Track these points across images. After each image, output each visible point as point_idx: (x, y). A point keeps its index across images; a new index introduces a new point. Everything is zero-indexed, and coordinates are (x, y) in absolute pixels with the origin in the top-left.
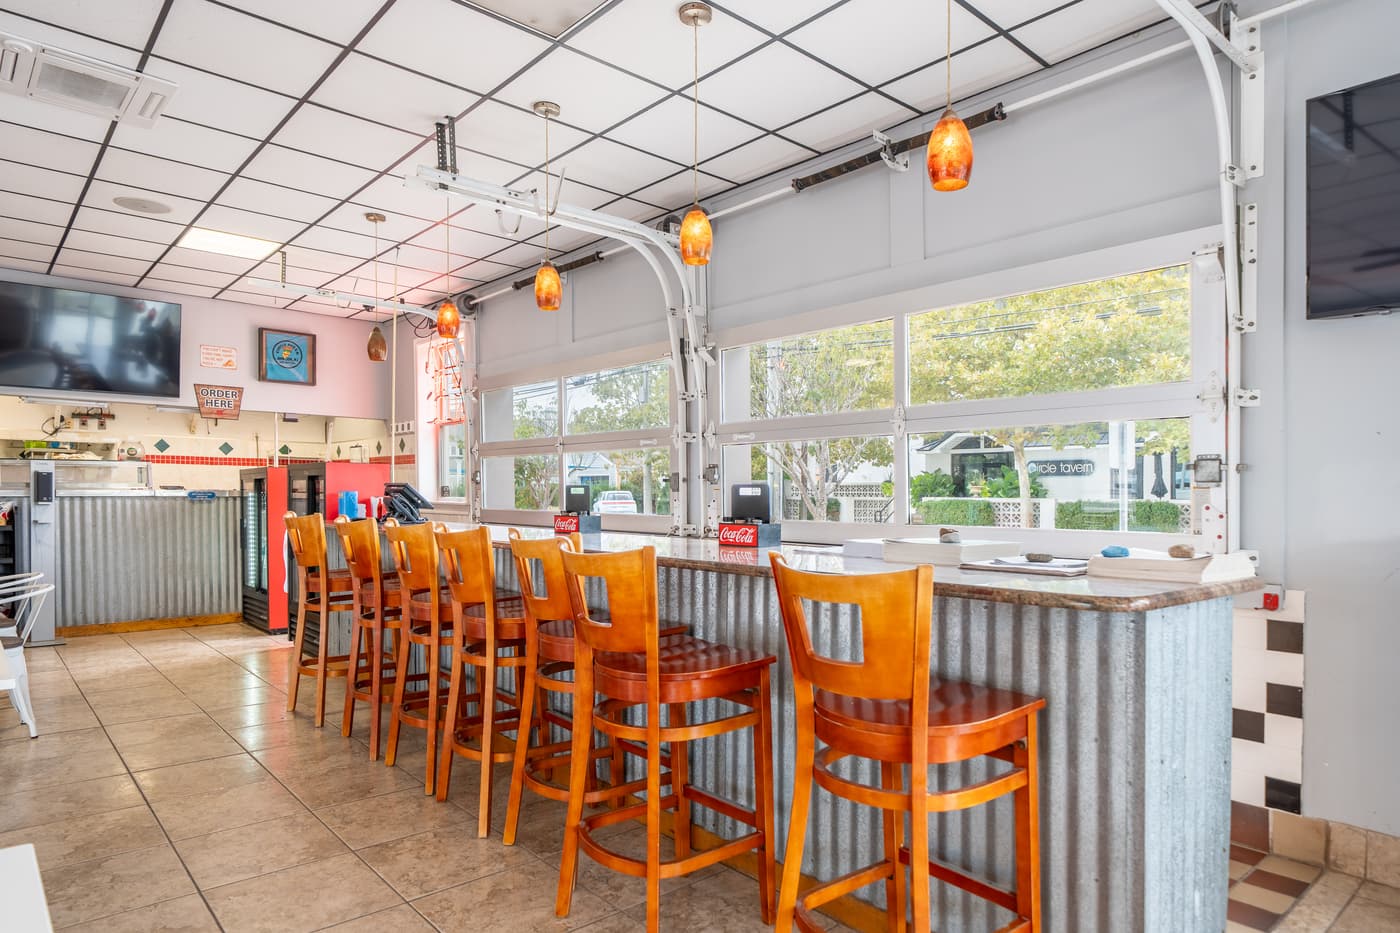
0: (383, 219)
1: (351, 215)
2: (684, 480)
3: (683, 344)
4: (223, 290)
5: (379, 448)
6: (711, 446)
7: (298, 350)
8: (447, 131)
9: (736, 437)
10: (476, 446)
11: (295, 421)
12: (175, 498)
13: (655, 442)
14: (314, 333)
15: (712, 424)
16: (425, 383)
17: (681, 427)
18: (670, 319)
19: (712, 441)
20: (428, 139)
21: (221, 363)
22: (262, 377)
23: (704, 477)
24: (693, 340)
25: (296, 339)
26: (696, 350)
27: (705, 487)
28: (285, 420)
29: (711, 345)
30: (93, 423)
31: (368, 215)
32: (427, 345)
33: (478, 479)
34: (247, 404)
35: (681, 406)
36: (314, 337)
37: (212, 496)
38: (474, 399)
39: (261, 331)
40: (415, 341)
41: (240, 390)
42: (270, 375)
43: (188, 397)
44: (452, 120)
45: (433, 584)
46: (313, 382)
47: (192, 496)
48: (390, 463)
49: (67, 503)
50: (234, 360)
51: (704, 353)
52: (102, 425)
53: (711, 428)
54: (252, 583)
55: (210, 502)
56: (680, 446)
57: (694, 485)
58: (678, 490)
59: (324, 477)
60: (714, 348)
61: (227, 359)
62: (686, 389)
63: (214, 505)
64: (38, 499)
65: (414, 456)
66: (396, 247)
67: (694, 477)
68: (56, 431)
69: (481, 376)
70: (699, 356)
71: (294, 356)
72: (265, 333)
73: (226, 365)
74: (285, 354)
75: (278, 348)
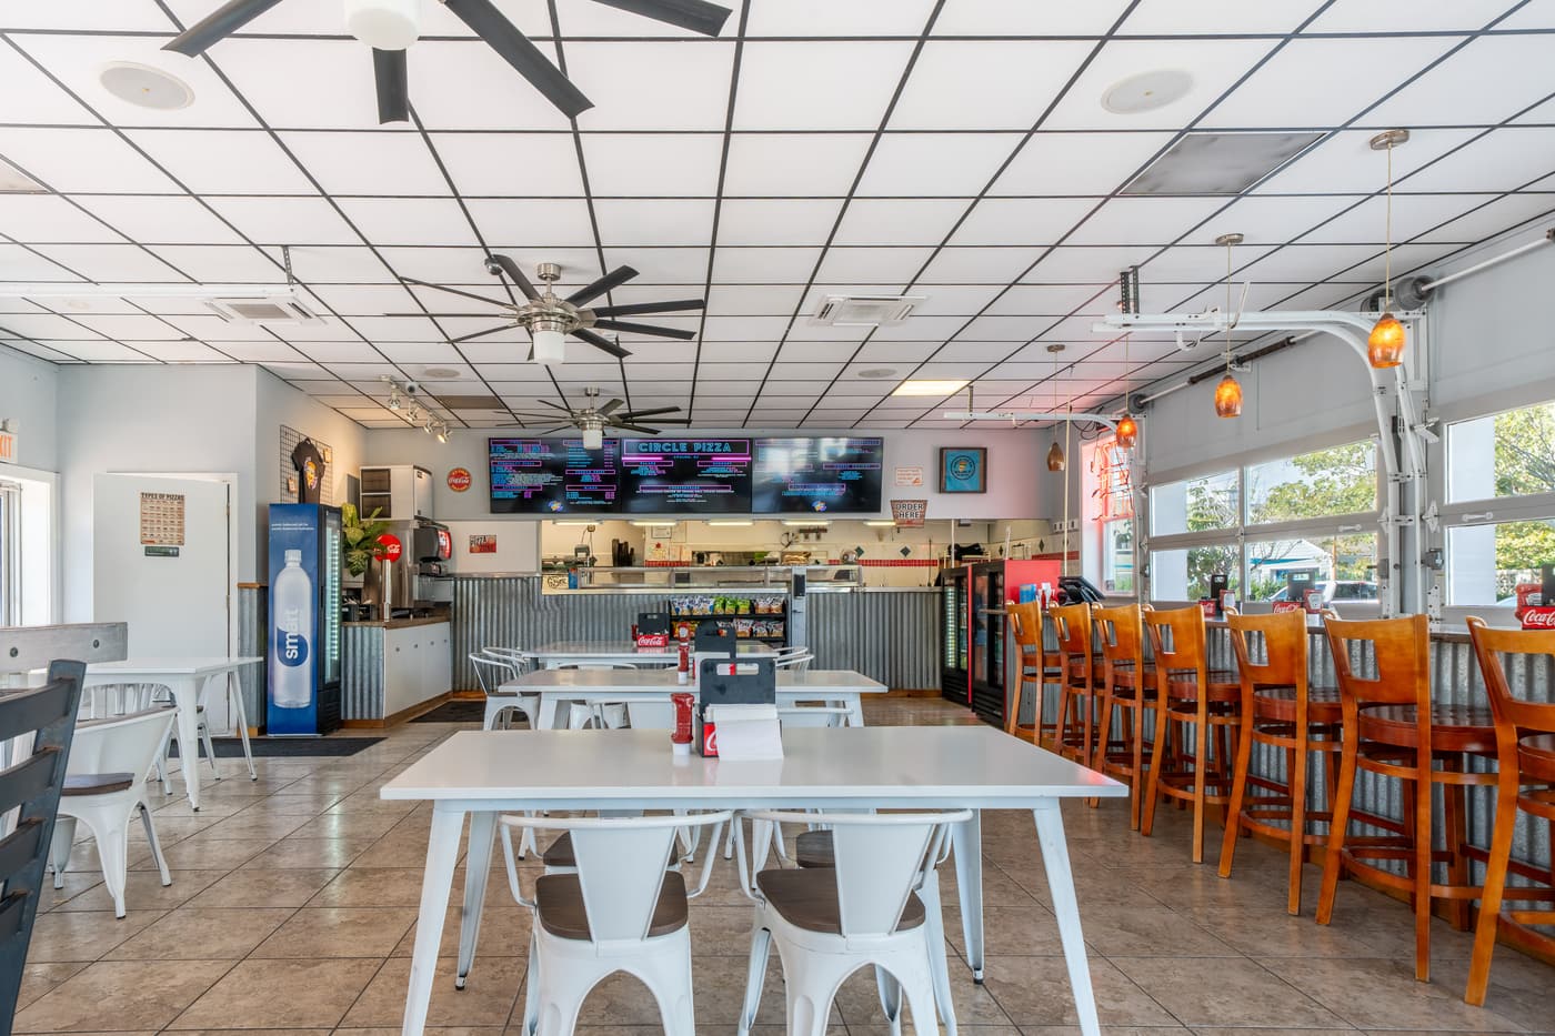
0: (1062, 348)
1: (1038, 350)
2: (1396, 566)
3: (1395, 423)
4: (915, 421)
5: (1042, 545)
6: (1433, 529)
7: (972, 464)
8: (1131, 277)
9: (1466, 517)
10: (1146, 540)
12: (884, 594)
13: (1358, 527)
14: (985, 447)
15: (1434, 505)
16: (1090, 481)
17: (1391, 509)
18: (1377, 399)
19: (1433, 525)
20: (1111, 285)
21: (910, 482)
22: (942, 490)
23: (1422, 562)
24: (1407, 416)
25: (971, 454)
26: (1412, 428)
27: (1424, 572)
28: (960, 525)
29: (1432, 421)
30: (813, 536)
31: (1050, 349)
32: (1093, 445)
33: (1147, 572)
34: (929, 514)
35: (1392, 489)
36: (985, 450)
38: (1143, 494)
39: (942, 450)
40: (1080, 443)
41: (925, 502)
42: (949, 488)
43: (887, 511)
44: (1135, 268)
45: (1138, 656)
46: (984, 490)
48: (1063, 559)
49: (814, 597)
50: (921, 477)
51: (1421, 429)
52: (818, 537)
53: (1433, 508)
54: (951, 663)
56: (1391, 531)
57: (1409, 572)
58: (1388, 577)
59: (1003, 573)
60: (1437, 424)
61: (915, 478)
62: (1400, 470)
64: (796, 595)
65: (1077, 552)
66: (1071, 366)
67: (1409, 562)
68: (790, 543)
69: (1151, 471)
70: (1415, 434)
71: (968, 469)
72: (945, 451)
73: (915, 482)
74: (961, 468)
75: (955, 463)
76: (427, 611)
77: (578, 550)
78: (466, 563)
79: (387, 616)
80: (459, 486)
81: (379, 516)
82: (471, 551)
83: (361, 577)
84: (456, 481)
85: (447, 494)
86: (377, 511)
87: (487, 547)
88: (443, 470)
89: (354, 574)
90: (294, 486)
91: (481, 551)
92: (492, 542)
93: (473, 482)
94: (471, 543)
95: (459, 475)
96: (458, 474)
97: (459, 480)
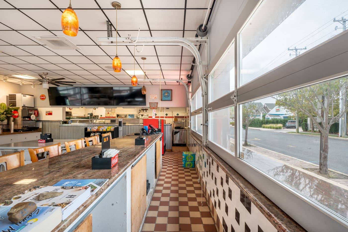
4: (151, 83)
7: (169, 93)
10: (191, 113)
14: (172, 89)
21: (154, 98)
22: (162, 100)
25: (168, 91)
28: (167, 109)
34: (159, 106)
36: (172, 90)
41: (157, 103)
43: (148, 105)
46: (172, 100)
50: (156, 97)
64: (119, 126)
71: (168, 95)
72: (162, 90)
73: (155, 98)
74: (166, 94)
75: (165, 93)
76: (33, 129)
78: (44, 117)
80: (43, 99)
81: (13, 106)
82: (46, 115)
84: (42, 98)
85: (39, 101)
87: (50, 114)
88: (38, 95)
91: (48, 115)
92: (51, 112)
93: (46, 98)
94: (46, 113)
95: (42, 96)
97: (43, 98)
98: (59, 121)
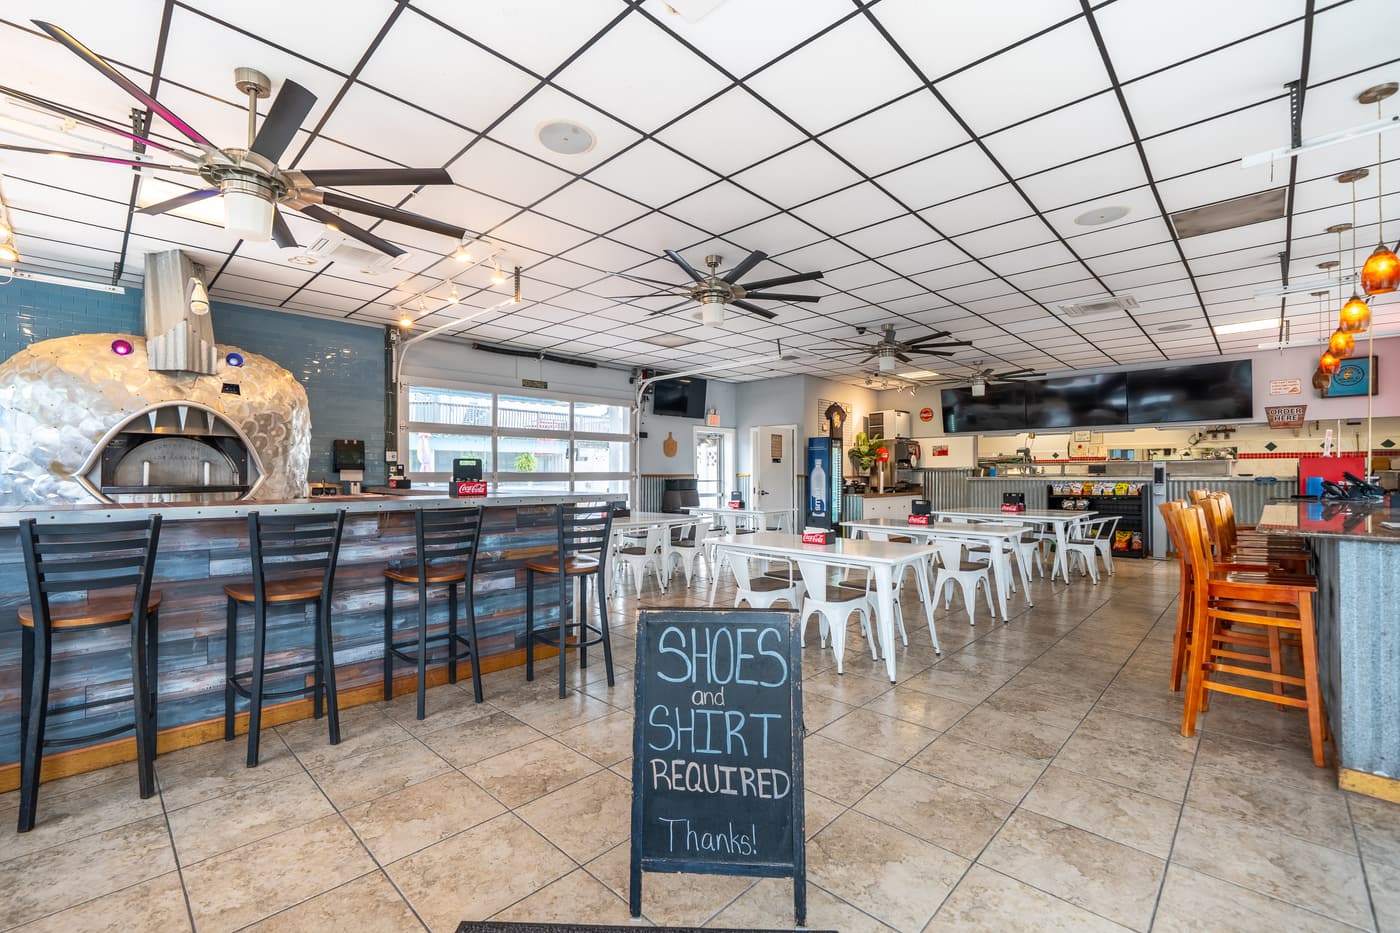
7: (1361, 370)
11: (1359, 423)
12: (1246, 482)
14: (1378, 354)
21: (1286, 392)
22: (1322, 395)
25: (1355, 362)
28: (1349, 424)
34: (1309, 416)
36: (1377, 358)
37: (1273, 480)
41: (1304, 407)
42: (1330, 394)
43: (1259, 416)
46: (1375, 393)
47: (1257, 479)
49: (1176, 484)
50: (1298, 387)
55: (1272, 485)
61: (1292, 388)
63: (1276, 486)
71: (1355, 375)
73: (1292, 391)
74: (1348, 375)
75: (1340, 371)
76: (907, 488)
77: (1018, 451)
78: (930, 461)
79: (881, 491)
80: (927, 419)
81: (878, 438)
82: (935, 455)
83: (868, 471)
84: (924, 415)
85: (919, 423)
86: (876, 436)
87: (943, 452)
88: (916, 411)
89: (865, 469)
90: (827, 427)
91: (939, 455)
92: (945, 449)
93: (934, 415)
94: (934, 450)
96: (926, 411)
97: (926, 415)
98: (965, 471)
